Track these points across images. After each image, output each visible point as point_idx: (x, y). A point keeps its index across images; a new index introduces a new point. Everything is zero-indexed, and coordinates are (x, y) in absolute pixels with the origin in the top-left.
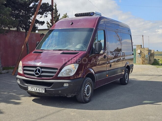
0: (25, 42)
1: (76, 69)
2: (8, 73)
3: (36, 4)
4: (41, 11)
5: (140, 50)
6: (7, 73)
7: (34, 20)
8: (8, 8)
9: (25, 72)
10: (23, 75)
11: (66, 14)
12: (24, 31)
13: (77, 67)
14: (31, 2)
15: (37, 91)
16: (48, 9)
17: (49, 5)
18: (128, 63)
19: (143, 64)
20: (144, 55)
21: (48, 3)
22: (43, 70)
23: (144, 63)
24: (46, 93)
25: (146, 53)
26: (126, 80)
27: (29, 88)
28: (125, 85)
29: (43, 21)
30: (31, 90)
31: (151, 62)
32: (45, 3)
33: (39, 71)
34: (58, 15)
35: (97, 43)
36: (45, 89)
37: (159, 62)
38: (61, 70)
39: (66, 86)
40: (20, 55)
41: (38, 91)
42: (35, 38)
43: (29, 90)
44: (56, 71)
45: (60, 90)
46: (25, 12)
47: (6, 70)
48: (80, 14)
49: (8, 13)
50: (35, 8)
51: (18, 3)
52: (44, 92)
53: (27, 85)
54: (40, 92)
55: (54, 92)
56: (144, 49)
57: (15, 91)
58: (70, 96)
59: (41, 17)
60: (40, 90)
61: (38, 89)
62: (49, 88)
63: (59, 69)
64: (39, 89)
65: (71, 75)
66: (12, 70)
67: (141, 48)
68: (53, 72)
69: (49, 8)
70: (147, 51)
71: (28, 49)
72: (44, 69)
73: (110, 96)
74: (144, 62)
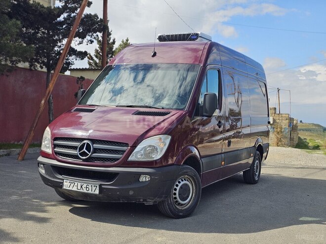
0: (47, 92)
1: (165, 145)
2: (8, 155)
3: (73, 15)
4: (81, 30)
5: (273, 119)
6: (6, 155)
7: (67, 49)
8: (15, 20)
9: (57, 150)
10: (52, 157)
11: (127, 40)
12: (45, 70)
13: (168, 141)
14: (62, 10)
15: (82, 191)
16: (96, 27)
17: (99, 19)
18: (260, 140)
19: (278, 146)
20: (281, 128)
21: (96, 16)
22: (96, 146)
23: (280, 143)
24: (100, 195)
25: (285, 124)
26: (256, 175)
27: (65, 184)
28: (253, 184)
29: (84, 51)
30: (70, 189)
31: (294, 142)
32: (90, 14)
33: (88, 148)
34: (111, 41)
35: (207, 96)
36: (100, 186)
37: (309, 143)
38: (136, 147)
39: (144, 180)
40: (37, 119)
41: (85, 191)
42: (65, 85)
43: (64, 188)
44: (125, 148)
45: (131, 189)
46: (48, 31)
47: (5, 149)
48: (168, 36)
49: (14, 30)
50: (68, 24)
51: (36, 11)
52: (97, 192)
53: (60, 177)
54: (90, 192)
55: (118, 193)
56: (280, 116)
57: (30, 192)
58: (150, 202)
59: (80, 44)
60: (90, 188)
61: (85, 185)
62: (107, 185)
63: (131, 144)
64: (88, 186)
65: (155, 159)
66: (18, 150)
67: (275, 113)
68: (119, 151)
69: (99, 25)
70: (286, 119)
71: (52, 108)
72: (99, 144)
73: (227, 205)
74: (281, 141)
